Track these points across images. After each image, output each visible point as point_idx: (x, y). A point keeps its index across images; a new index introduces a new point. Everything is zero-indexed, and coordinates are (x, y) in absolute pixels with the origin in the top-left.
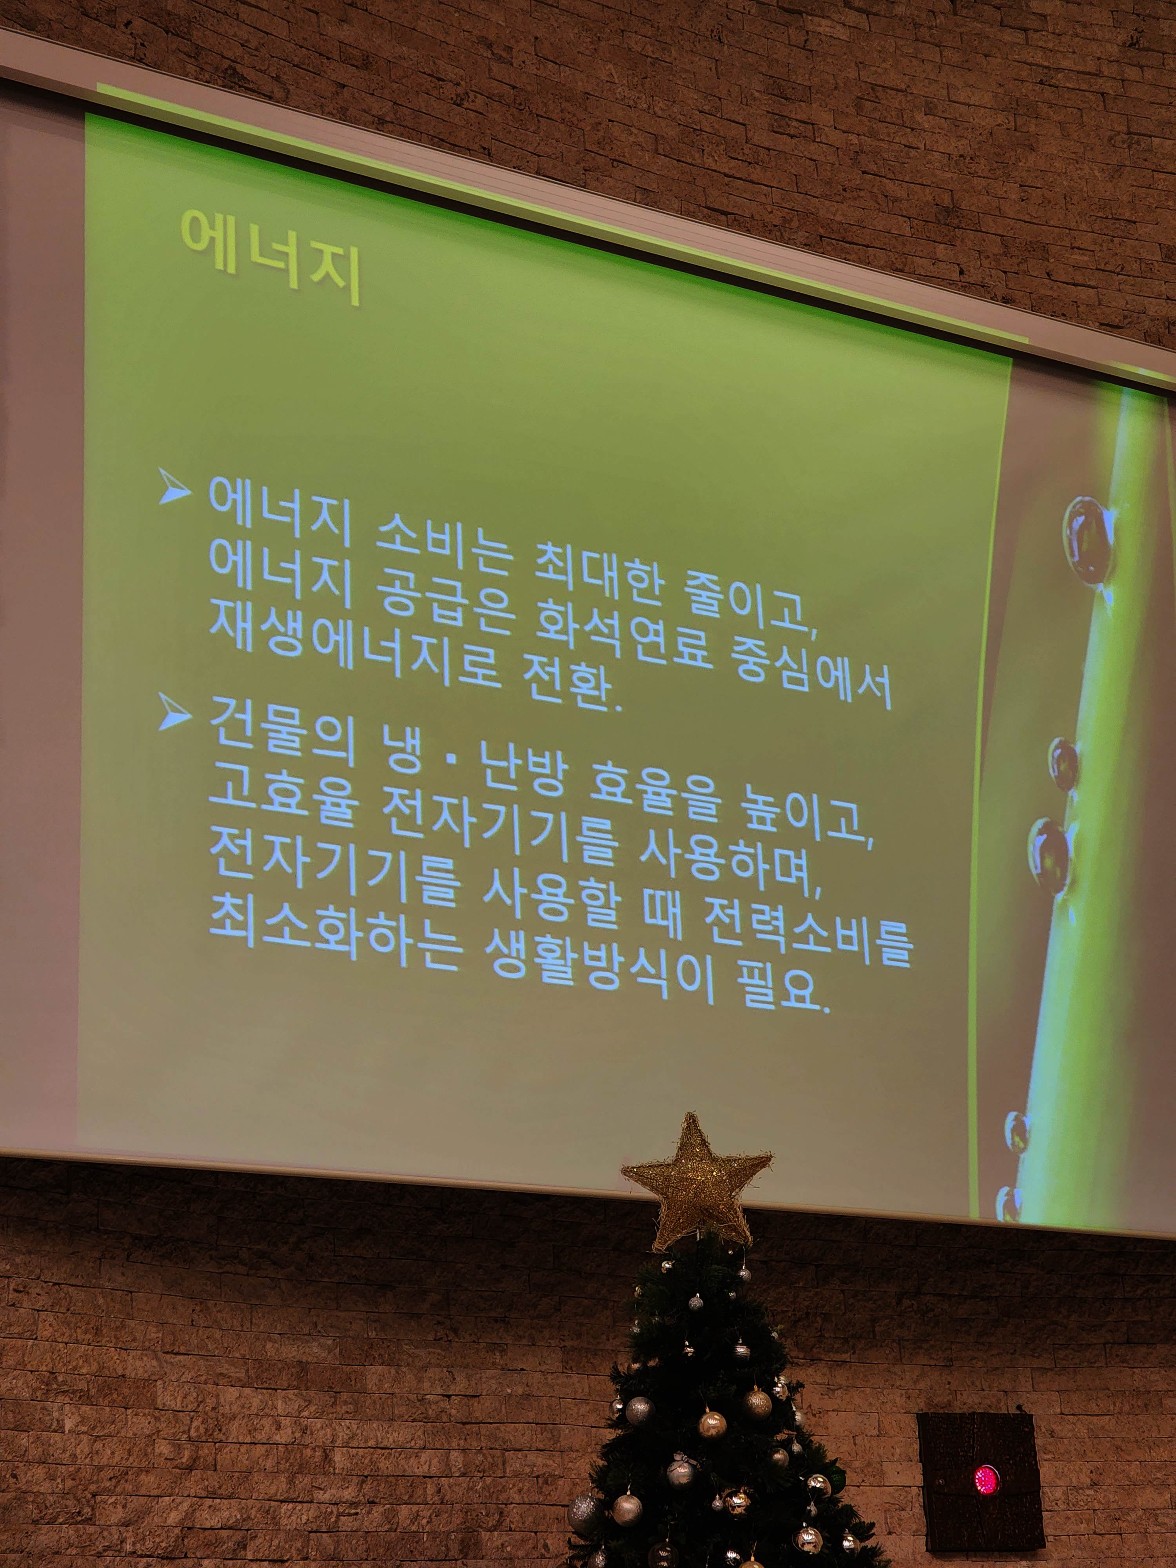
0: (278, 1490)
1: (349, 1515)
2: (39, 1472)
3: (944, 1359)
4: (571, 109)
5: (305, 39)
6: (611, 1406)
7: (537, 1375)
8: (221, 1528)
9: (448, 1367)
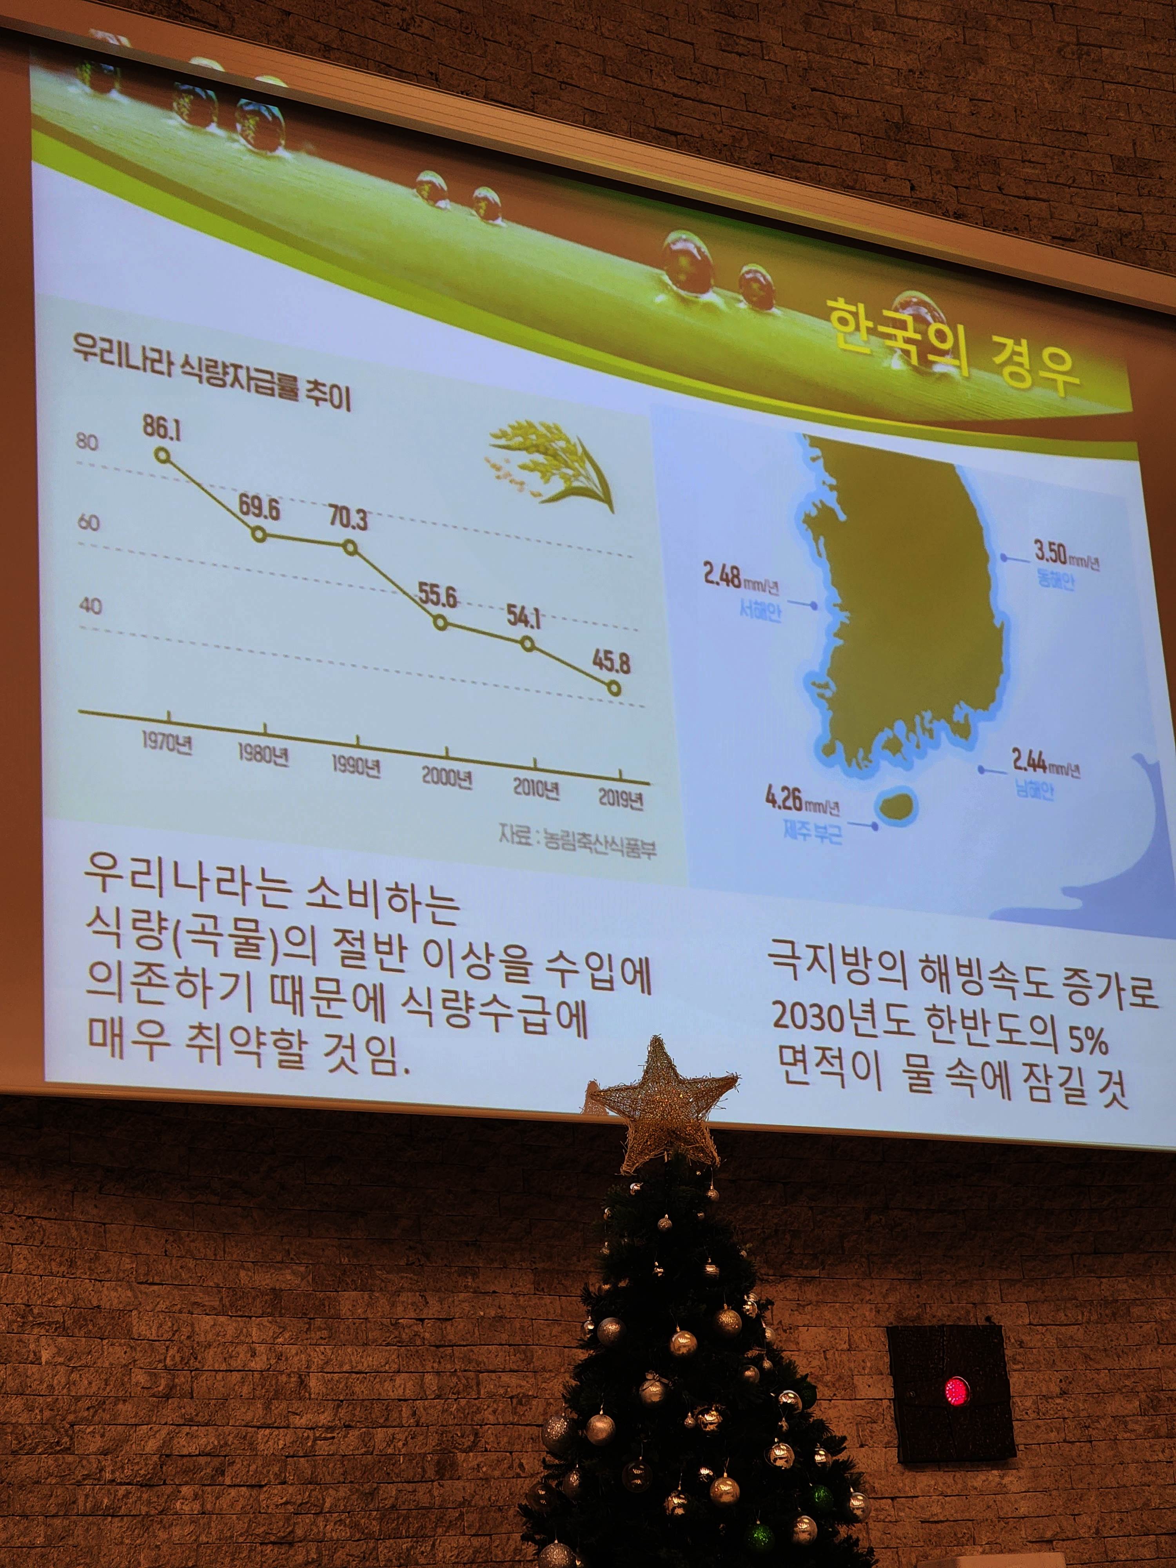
0: (254, 1416)
1: (325, 1439)
2: (17, 1403)
3: (913, 1272)
4: (518, 32)
6: (583, 1327)
7: (509, 1297)
8: (199, 1455)
9: (420, 1291)
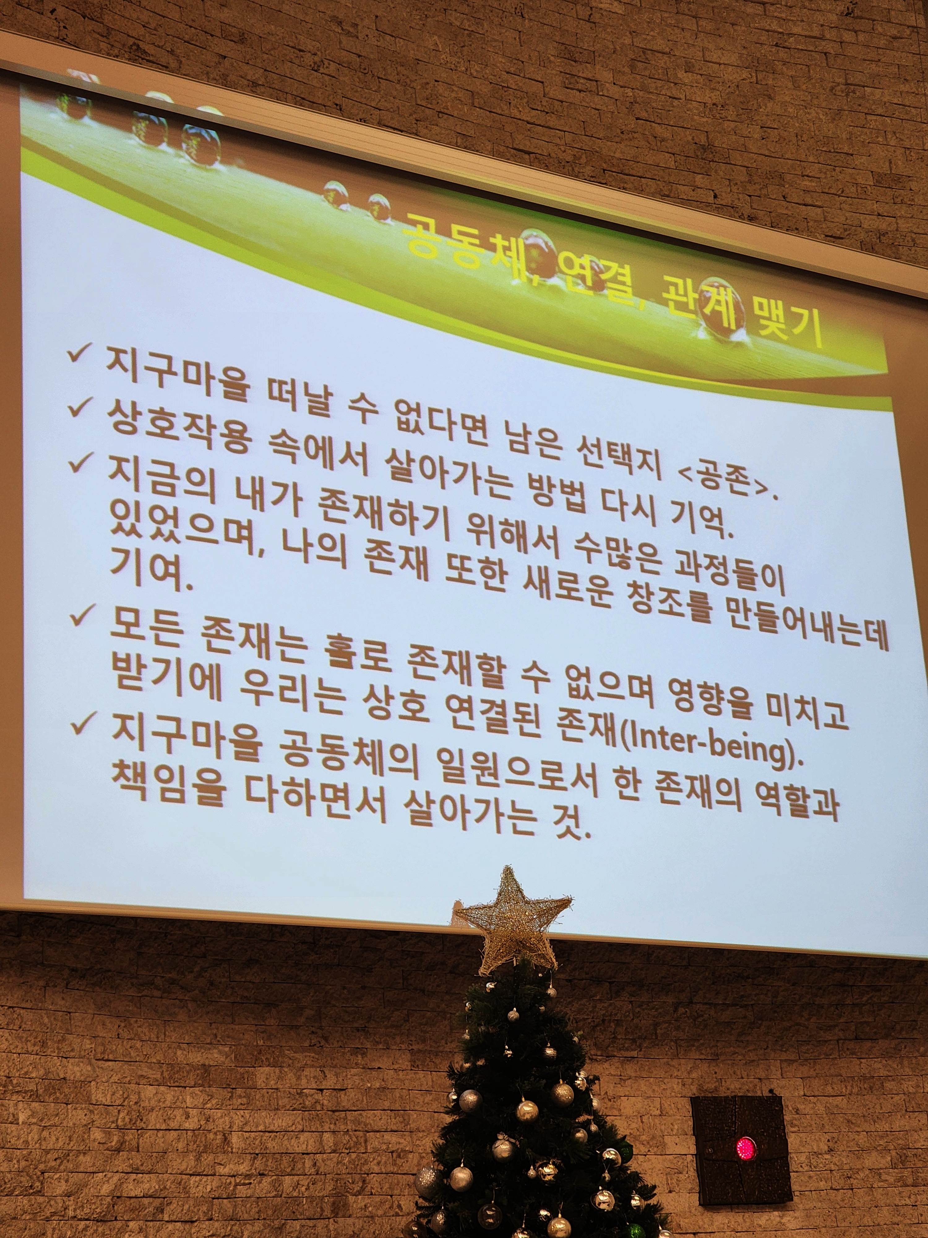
0: (188, 1166)
1: (244, 1184)
3: (712, 1054)
4: (405, 72)
5: (193, 21)
6: (448, 1096)
7: (392, 1072)
8: (144, 1197)
9: (320, 1067)
